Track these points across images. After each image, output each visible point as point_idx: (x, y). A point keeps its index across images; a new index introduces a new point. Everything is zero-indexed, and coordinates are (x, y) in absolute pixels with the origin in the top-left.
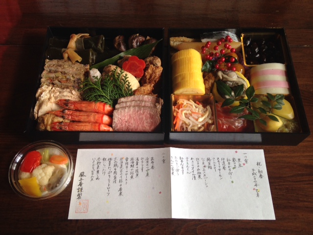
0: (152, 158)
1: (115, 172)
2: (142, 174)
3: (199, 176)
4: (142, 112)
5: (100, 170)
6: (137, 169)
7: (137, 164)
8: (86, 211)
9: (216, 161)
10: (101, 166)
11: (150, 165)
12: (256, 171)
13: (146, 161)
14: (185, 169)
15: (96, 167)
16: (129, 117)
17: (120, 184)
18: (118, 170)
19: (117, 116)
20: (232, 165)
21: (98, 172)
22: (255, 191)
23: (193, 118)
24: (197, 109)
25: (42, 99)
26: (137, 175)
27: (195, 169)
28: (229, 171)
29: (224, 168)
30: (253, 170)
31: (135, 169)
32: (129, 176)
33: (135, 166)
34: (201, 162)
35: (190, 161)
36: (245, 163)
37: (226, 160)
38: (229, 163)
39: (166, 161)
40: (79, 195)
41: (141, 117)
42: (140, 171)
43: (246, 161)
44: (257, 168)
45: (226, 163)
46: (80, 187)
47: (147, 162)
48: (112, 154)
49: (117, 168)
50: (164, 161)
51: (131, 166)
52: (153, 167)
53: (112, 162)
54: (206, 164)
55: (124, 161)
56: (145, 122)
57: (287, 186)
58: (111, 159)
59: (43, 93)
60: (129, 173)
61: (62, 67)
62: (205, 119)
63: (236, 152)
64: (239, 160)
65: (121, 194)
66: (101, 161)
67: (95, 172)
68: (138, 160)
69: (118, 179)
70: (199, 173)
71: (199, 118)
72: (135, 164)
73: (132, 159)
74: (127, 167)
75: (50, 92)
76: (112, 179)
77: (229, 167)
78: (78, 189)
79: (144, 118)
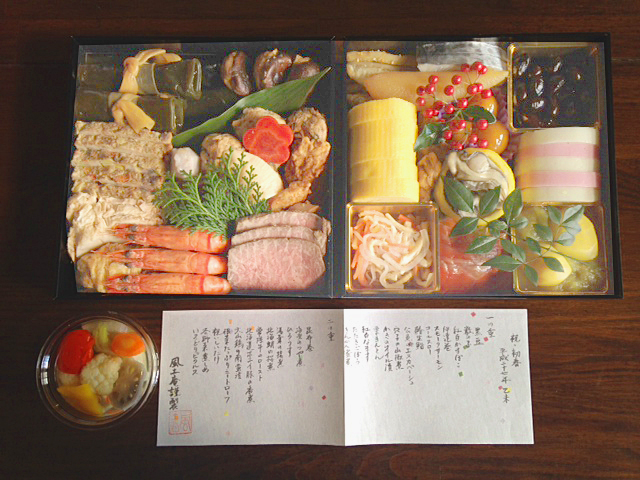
0: (309, 328)
1: (237, 358)
2: (290, 361)
3: (399, 363)
4: (286, 250)
5: (210, 352)
6: (279, 350)
7: (280, 341)
8: (188, 431)
9: (432, 332)
10: (211, 344)
11: (305, 342)
12: (509, 353)
13: (297, 335)
14: (372, 350)
15: (200, 346)
16: (260, 261)
17: (249, 379)
18: (244, 353)
19: (236, 260)
20: (463, 340)
21: (205, 356)
22: (502, 390)
23: (391, 256)
24: (400, 236)
25: (81, 226)
26: (280, 363)
27: (392, 350)
28: (456, 353)
29: (447, 347)
30: (503, 350)
31: (275, 350)
32: (265, 364)
33: (276, 345)
34: (402, 336)
35: (382, 334)
36: (488, 336)
37: (451, 332)
38: (458, 338)
39: (336, 336)
40: (173, 401)
41: (284, 259)
42: (285, 353)
43: (491, 332)
44: (509, 347)
45: (452, 337)
46: (174, 387)
47: (300, 336)
48: (230, 322)
49: (240, 349)
50: (331, 336)
51: (269, 343)
52: (309, 346)
53: (232, 337)
54: (414, 339)
55: (255, 334)
56: (293, 271)
57: (564, 382)
58: (228, 331)
59: (81, 213)
60: (264, 358)
61: (114, 145)
62: (415, 257)
63: (473, 314)
64: (477, 330)
65: (250, 398)
66: (210, 334)
67: (200, 357)
68: (280, 331)
69: (244, 370)
70: (399, 357)
71: (402, 255)
72: (276, 340)
73: (270, 330)
74: (260, 347)
75: (96, 209)
76: (233, 369)
77: (456, 344)
78: (171, 390)
79: (292, 262)
